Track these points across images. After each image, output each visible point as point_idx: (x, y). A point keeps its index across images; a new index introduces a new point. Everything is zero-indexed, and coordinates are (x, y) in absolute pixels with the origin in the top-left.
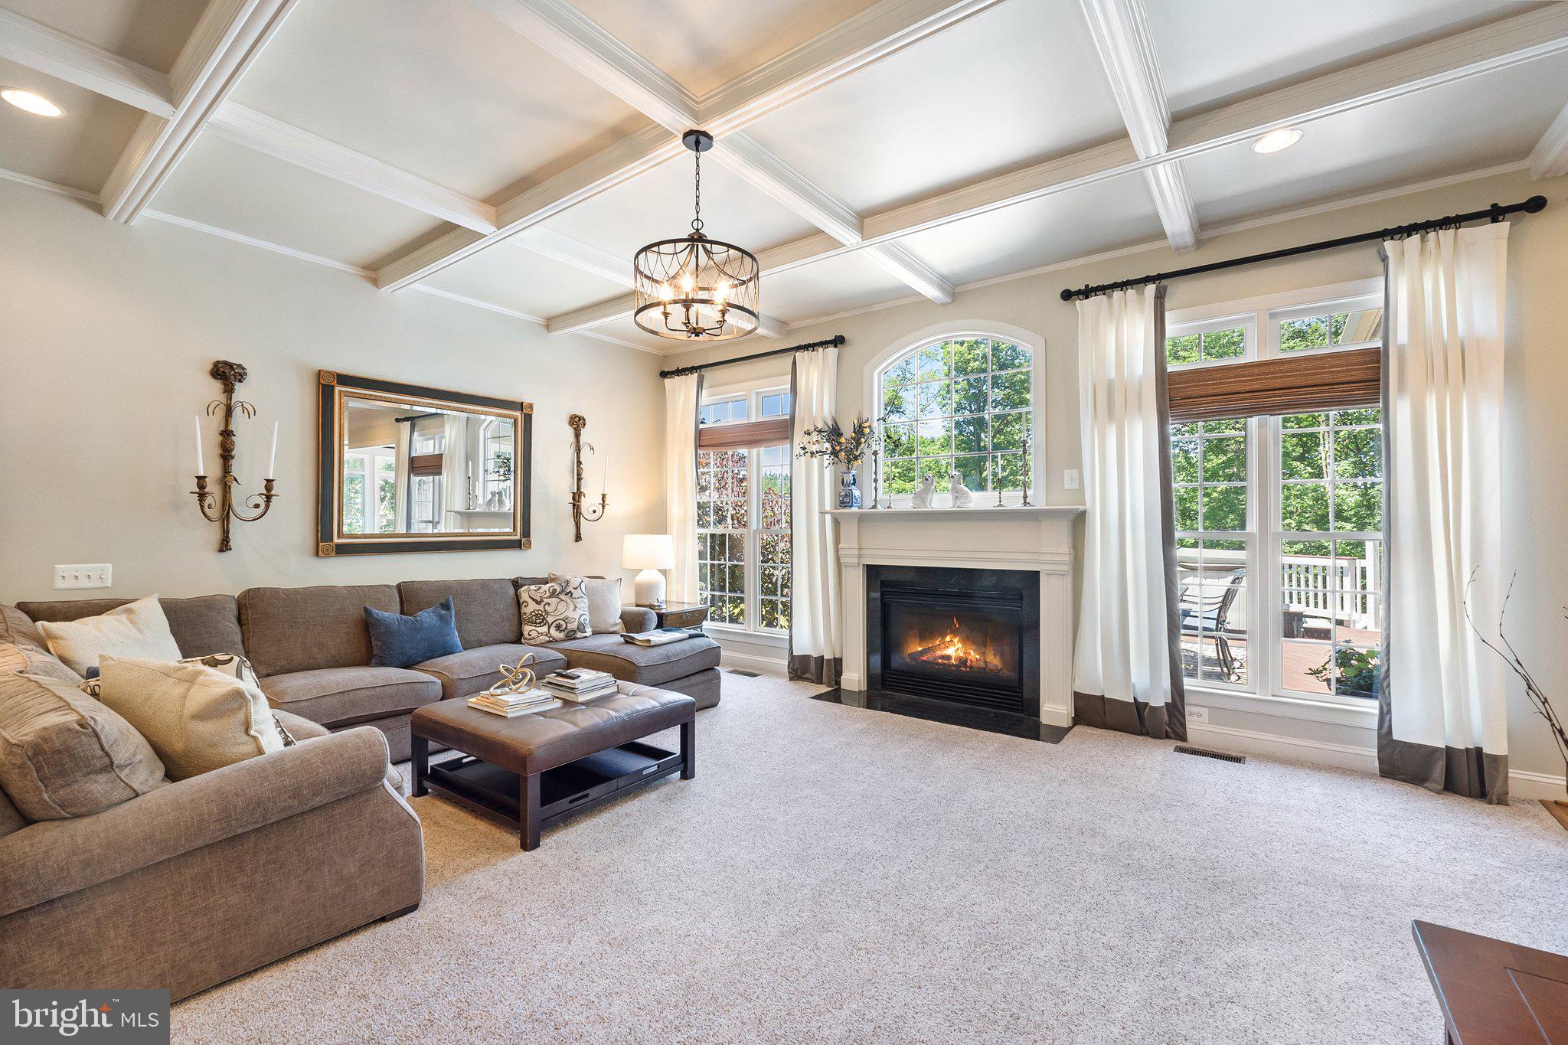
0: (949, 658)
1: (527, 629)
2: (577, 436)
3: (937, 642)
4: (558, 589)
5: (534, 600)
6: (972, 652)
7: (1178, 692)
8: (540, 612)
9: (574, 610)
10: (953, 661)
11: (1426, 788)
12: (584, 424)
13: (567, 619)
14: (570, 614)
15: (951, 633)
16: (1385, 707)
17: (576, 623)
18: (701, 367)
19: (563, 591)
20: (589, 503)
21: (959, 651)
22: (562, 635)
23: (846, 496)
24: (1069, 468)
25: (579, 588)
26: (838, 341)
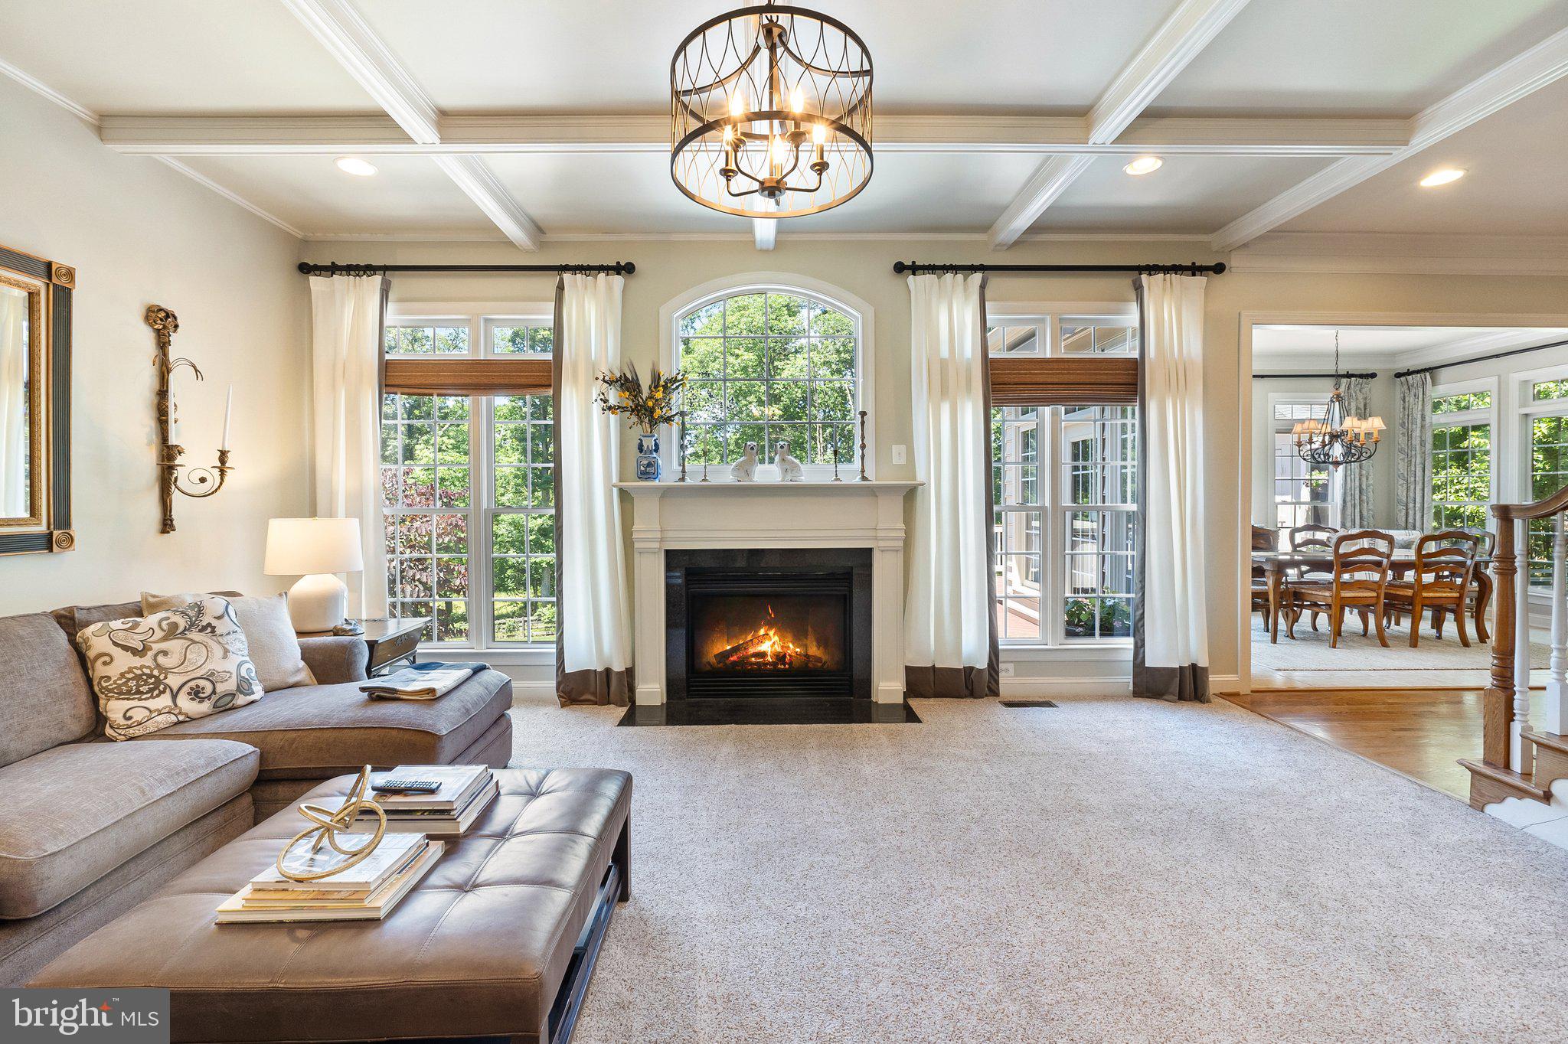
0: (763, 655)
1: (115, 709)
2: (163, 344)
3: (749, 638)
4: (182, 623)
5: (126, 648)
6: (791, 646)
7: (994, 653)
8: (147, 671)
9: (225, 657)
10: (769, 659)
11: (1166, 700)
12: (176, 326)
13: (212, 674)
14: (217, 664)
15: (765, 625)
16: (1139, 642)
17: (234, 679)
18: (385, 269)
19: (192, 625)
20: (192, 466)
21: (776, 646)
22: (205, 707)
23: (649, 465)
24: (898, 443)
25: (226, 616)
26: (627, 269)
